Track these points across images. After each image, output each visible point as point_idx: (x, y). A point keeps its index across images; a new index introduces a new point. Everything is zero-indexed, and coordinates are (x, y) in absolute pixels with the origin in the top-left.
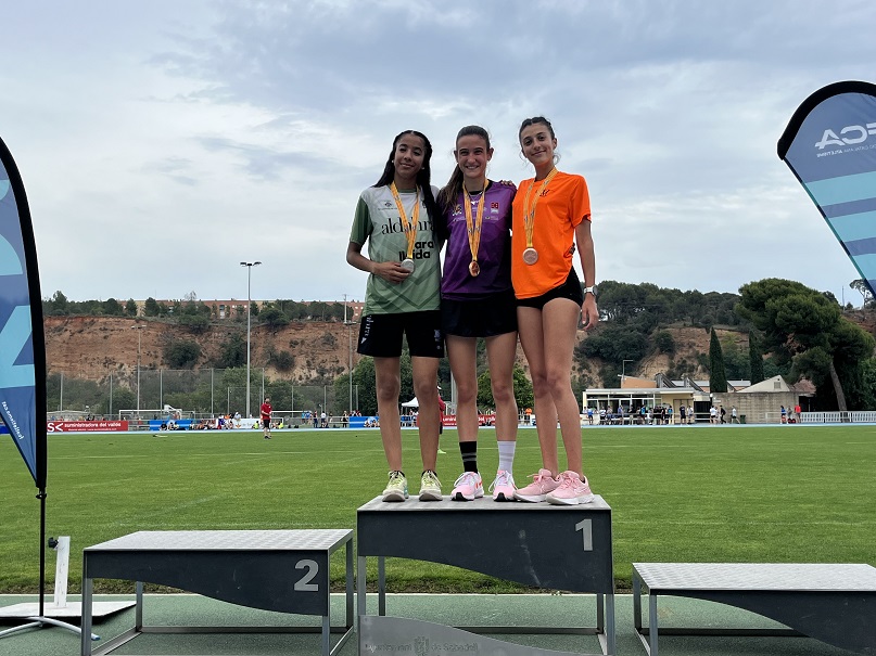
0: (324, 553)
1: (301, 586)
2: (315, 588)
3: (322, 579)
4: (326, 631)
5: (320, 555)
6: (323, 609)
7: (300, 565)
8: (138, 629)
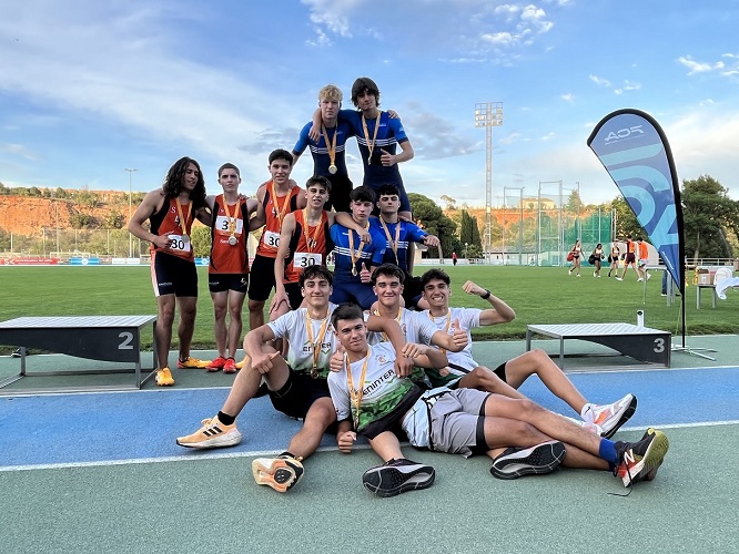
0: (136, 328)
1: (122, 347)
2: (131, 347)
3: (135, 342)
4: (138, 371)
5: (134, 330)
6: (137, 360)
7: (122, 335)
8: (22, 374)
